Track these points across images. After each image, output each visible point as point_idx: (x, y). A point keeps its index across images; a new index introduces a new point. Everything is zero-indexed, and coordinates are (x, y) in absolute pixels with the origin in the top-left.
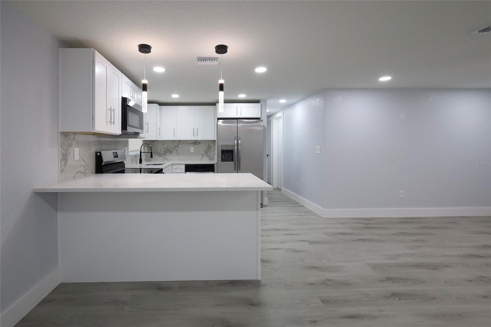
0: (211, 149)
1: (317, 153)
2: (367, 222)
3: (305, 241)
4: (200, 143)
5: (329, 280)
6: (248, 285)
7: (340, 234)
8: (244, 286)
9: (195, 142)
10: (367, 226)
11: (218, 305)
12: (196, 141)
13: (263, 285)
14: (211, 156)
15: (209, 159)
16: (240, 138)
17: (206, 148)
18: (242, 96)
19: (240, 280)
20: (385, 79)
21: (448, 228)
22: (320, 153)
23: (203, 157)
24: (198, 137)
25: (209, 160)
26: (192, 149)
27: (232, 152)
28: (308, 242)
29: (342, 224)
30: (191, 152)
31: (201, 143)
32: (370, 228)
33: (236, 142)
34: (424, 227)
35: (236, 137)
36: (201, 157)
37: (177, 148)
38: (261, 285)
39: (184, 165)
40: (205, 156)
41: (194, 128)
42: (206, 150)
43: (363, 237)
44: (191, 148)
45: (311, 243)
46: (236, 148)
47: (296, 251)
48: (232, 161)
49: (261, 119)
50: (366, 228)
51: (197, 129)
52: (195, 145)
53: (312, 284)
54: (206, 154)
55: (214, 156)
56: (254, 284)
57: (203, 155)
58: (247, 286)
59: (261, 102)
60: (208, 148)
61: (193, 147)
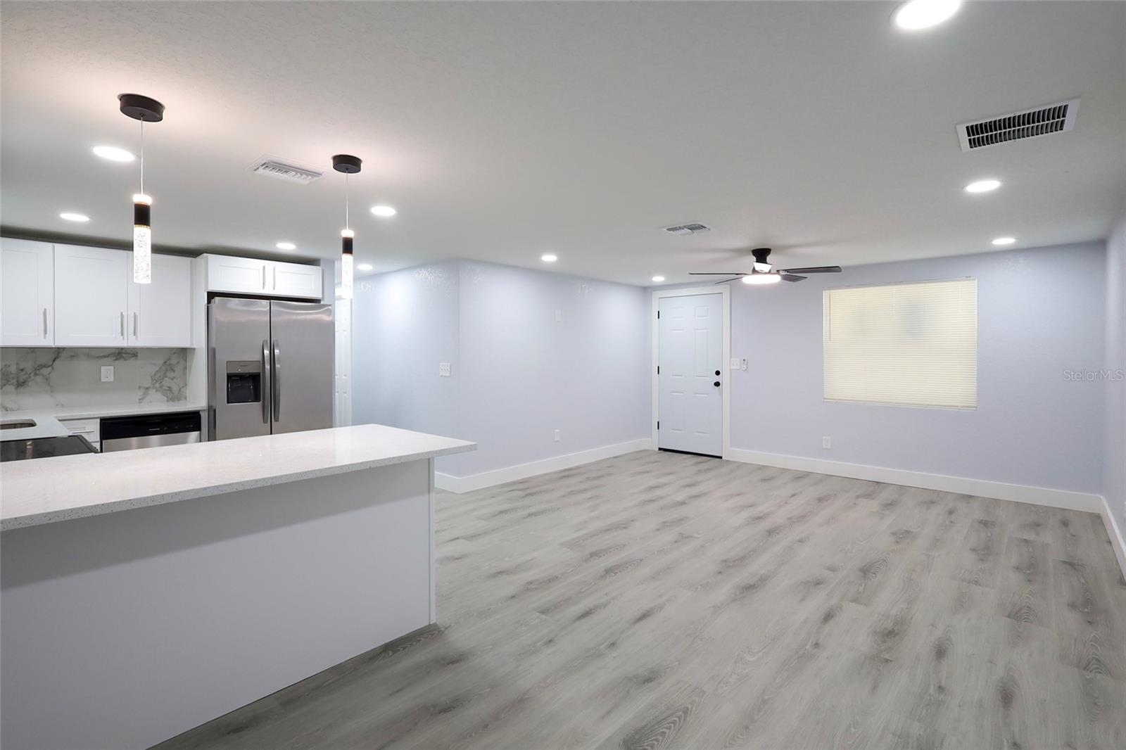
0: (173, 370)
1: (442, 376)
2: (521, 486)
3: (458, 538)
4: (137, 356)
5: (531, 583)
6: (422, 639)
7: (501, 512)
8: (415, 643)
9: (119, 353)
10: (526, 492)
11: (398, 691)
12: (122, 349)
13: (446, 628)
14: (175, 389)
15: (167, 397)
16: (278, 345)
17: (157, 368)
18: (286, 247)
19: (401, 637)
20: (549, 258)
21: (611, 474)
22: (448, 375)
23: (145, 394)
24: (137, 339)
25: (167, 401)
26: (107, 372)
27: (255, 378)
28: (464, 539)
29: (493, 497)
30: (103, 379)
31: (139, 355)
32: (531, 494)
33: (267, 352)
34: (588, 479)
35: (267, 341)
36: (139, 394)
37: (45, 371)
38: (443, 629)
39: (99, 420)
40: (152, 392)
41: (125, 314)
42: (155, 375)
43: (532, 510)
44: (103, 369)
45: (471, 538)
46: (267, 367)
47: (457, 559)
48: (257, 399)
49: (322, 303)
50: (527, 495)
51: (135, 317)
52: (117, 362)
53: (513, 597)
54: (157, 385)
55: (182, 390)
56: (428, 634)
57: (147, 389)
58: (420, 640)
59: (322, 263)
60: (163, 368)
61: (112, 367)
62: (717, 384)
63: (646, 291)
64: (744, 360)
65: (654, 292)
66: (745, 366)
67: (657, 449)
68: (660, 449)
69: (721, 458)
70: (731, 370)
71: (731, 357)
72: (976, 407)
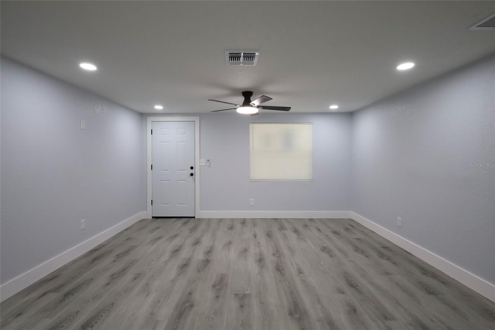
62: (192, 175)
63: (143, 116)
64: (208, 160)
65: (148, 117)
66: (209, 164)
67: (151, 218)
68: (153, 217)
69: (194, 217)
70: (200, 166)
71: (200, 159)
72: (312, 180)
